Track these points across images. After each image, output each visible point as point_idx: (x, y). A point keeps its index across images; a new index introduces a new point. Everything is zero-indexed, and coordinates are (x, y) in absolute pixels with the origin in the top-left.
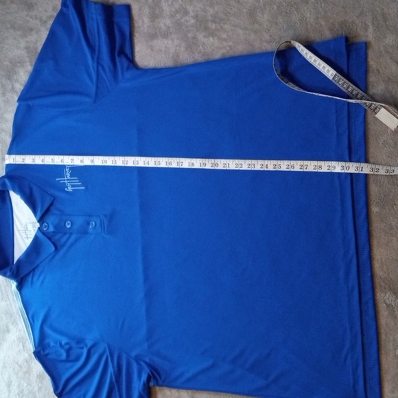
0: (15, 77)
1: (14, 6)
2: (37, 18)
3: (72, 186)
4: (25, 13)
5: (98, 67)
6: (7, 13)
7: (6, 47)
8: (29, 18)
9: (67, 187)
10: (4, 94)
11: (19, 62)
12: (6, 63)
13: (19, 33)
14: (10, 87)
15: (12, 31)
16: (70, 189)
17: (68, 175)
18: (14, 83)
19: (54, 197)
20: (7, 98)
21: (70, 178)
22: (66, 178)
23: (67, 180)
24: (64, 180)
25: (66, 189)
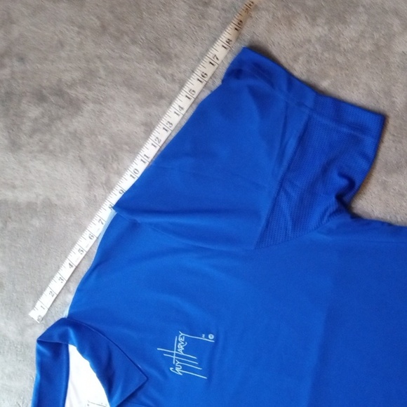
0: (115, 166)
1: (136, 49)
2: (174, 80)
3: (184, 368)
4: (154, 66)
6: (121, 57)
7: (109, 112)
8: (159, 77)
9: (174, 367)
10: (90, 187)
11: (126, 144)
12: (103, 139)
13: (139, 96)
14: (103, 179)
15: (124, 90)
16: (179, 370)
17: (181, 348)
18: (112, 175)
19: (148, 378)
20: (95, 196)
21: (183, 354)
22: (175, 352)
23: (177, 355)
24: (172, 354)
25: (171, 369)
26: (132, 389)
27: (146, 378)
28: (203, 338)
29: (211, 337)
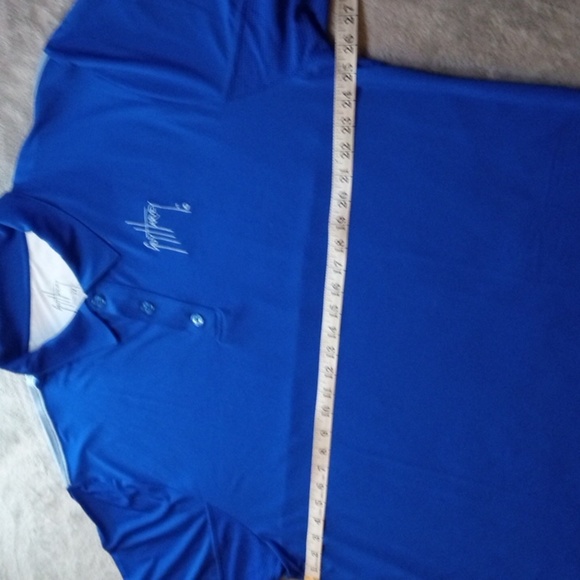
3: (161, 242)
5: (242, 27)
9: (148, 241)
10: (11, 23)
16: (154, 246)
17: (153, 220)
19: (120, 254)
20: (19, 35)
21: (157, 227)
22: (146, 225)
23: (150, 229)
24: (144, 228)
25: (146, 244)
26: (103, 267)
27: (117, 255)
28: (178, 208)
29: (186, 208)
